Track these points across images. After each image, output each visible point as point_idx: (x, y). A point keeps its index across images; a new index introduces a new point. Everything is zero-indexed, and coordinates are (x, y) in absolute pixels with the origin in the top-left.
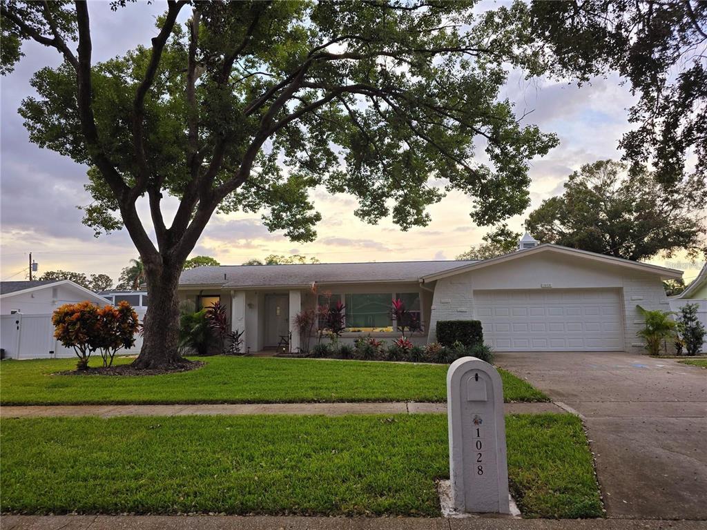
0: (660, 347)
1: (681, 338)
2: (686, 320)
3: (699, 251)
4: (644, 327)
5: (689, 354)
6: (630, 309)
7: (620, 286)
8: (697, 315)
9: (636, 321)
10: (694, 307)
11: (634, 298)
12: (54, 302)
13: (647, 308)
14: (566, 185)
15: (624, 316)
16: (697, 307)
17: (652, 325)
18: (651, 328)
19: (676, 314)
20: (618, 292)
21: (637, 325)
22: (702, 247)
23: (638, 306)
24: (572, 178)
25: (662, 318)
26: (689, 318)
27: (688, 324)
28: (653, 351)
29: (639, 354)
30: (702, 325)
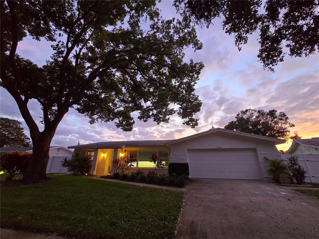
0: (280, 179)
1: (291, 174)
2: (292, 164)
3: (288, 139)
4: (270, 168)
5: (298, 184)
6: (261, 158)
7: (254, 147)
8: (298, 162)
9: (265, 165)
10: (295, 158)
11: (262, 153)
12: (57, 153)
13: (270, 158)
14: (236, 117)
15: (259, 162)
16: (297, 158)
17: (274, 166)
18: (273, 169)
19: (286, 161)
20: (254, 150)
21: (267, 167)
22: (289, 137)
23: (264, 157)
24: (238, 115)
25: (279, 163)
26: (294, 163)
27: (294, 166)
28: (277, 181)
29: (269, 182)
30: (302, 168)
